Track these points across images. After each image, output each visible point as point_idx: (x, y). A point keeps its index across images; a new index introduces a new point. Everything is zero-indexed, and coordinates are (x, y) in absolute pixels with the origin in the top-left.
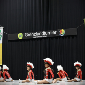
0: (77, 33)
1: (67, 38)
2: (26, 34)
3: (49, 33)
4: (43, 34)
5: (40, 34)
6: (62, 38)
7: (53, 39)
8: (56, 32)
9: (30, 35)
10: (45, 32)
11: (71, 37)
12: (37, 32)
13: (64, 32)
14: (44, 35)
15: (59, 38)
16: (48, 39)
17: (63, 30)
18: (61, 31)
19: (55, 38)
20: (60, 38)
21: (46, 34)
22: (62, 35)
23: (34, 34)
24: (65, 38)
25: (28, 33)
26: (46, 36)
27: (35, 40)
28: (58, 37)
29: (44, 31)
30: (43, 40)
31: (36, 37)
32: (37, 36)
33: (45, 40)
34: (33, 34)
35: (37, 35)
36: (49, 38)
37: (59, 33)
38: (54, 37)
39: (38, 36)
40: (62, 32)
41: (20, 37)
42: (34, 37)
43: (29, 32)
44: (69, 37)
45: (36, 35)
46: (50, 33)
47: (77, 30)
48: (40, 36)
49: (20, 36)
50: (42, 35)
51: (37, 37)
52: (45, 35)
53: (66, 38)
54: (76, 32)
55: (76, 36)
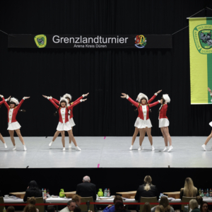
2: (56, 38)
3: (110, 40)
4: (96, 40)
5: (91, 40)
8: (126, 39)
9: (66, 40)
11: (159, 52)
12: (82, 34)
13: (145, 41)
14: (99, 43)
17: (142, 36)
18: (139, 39)
21: (105, 41)
23: (75, 40)
24: (146, 53)
25: (61, 37)
26: (103, 46)
29: (99, 35)
31: (79, 46)
32: (82, 44)
34: (72, 40)
35: (83, 41)
36: (112, 50)
37: (134, 42)
39: (85, 44)
40: (141, 41)
41: (40, 43)
42: (75, 46)
45: (79, 41)
46: (114, 40)
48: (91, 44)
49: (41, 41)
50: (94, 44)
51: (83, 46)
52: (103, 44)
53: (148, 54)
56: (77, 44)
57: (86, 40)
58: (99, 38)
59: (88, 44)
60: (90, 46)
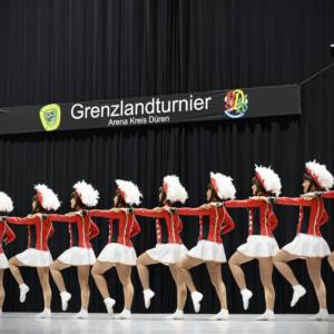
0: (303, 107)
1: (258, 127)
2: (78, 108)
3: (177, 105)
4: (150, 108)
5: (140, 107)
6: (234, 127)
7: (195, 130)
8: (207, 100)
9: (95, 112)
10: (158, 102)
11: (275, 125)
12: (123, 98)
13: (245, 101)
14: (156, 114)
15: (220, 128)
16: (175, 132)
17: (240, 91)
18: (233, 98)
19: (202, 129)
20: (228, 129)
21: (166, 108)
22: (234, 112)
23: (112, 110)
24: (247, 128)
25: (85, 106)
26: (163, 119)
27: (116, 136)
28: (216, 124)
29: (156, 95)
30: (151, 134)
31: (118, 122)
32: (124, 117)
33: (159, 134)
34: (106, 110)
35: (123, 112)
36: (180, 125)
37: (223, 106)
38: (199, 124)
39: (128, 118)
41: (49, 120)
42: (111, 122)
43: (91, 99)
44: (265, 122)
45: (118, 111)
46: (183, 104)
47: (303, 92)
48: (139, 116)
49: (50, 117)
50: (146, 116)
51: (125, 122)
52: (162, 115)
53: (253, 130)
54: (299, 104)
55: (295, 118)
56: (114, 118)
57: (132, 109)
58: (156, 103)
59: (134, 116)
60: (139, 121)
